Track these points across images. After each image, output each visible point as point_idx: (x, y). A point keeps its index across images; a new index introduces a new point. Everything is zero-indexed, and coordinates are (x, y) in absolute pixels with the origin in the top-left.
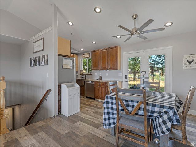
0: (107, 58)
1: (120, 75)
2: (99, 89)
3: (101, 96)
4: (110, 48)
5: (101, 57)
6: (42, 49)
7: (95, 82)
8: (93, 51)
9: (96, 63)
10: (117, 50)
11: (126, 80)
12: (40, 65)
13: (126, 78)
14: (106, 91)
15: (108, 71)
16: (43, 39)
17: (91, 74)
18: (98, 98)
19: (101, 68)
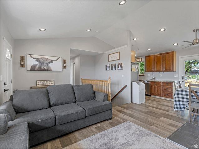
0: (162, 62)
1: (176, 76)
2: (155, 88)
3: (157, 94)
4: (166, 53)
5: (155, 61)
6: (118, 59)
7: (150, 82)
8: (146, 57)
9: (149, 66)
10: (172, 55)
11: (182, 80)
12: (115, 69)
13: (183, 79)
14: (162, 90)
15: (162, 72)
16: (119, 52)
17: (144, 75)
18: (154, 95)
19: (155, 70)
